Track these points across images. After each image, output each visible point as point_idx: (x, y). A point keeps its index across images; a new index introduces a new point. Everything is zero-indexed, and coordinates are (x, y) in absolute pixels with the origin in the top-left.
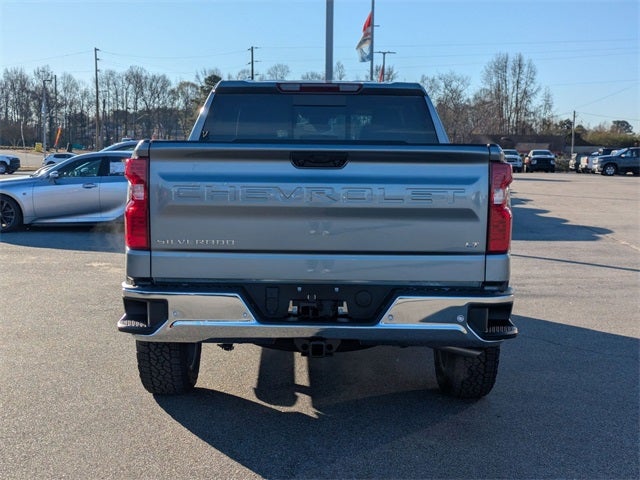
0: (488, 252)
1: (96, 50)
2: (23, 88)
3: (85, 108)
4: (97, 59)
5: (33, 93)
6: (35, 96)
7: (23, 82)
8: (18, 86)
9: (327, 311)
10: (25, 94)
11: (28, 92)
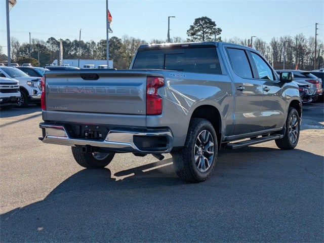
0: (147, 115)
1: (316, 24)
2: (289, 46)
3: (320, 54)
4: (316, 29)
5: (294, 48)
6: (295, 49)
7: (289, 42)
8: (287, 45)
9: (96, 136)
10: (290, 48)
11: (292, 47)
